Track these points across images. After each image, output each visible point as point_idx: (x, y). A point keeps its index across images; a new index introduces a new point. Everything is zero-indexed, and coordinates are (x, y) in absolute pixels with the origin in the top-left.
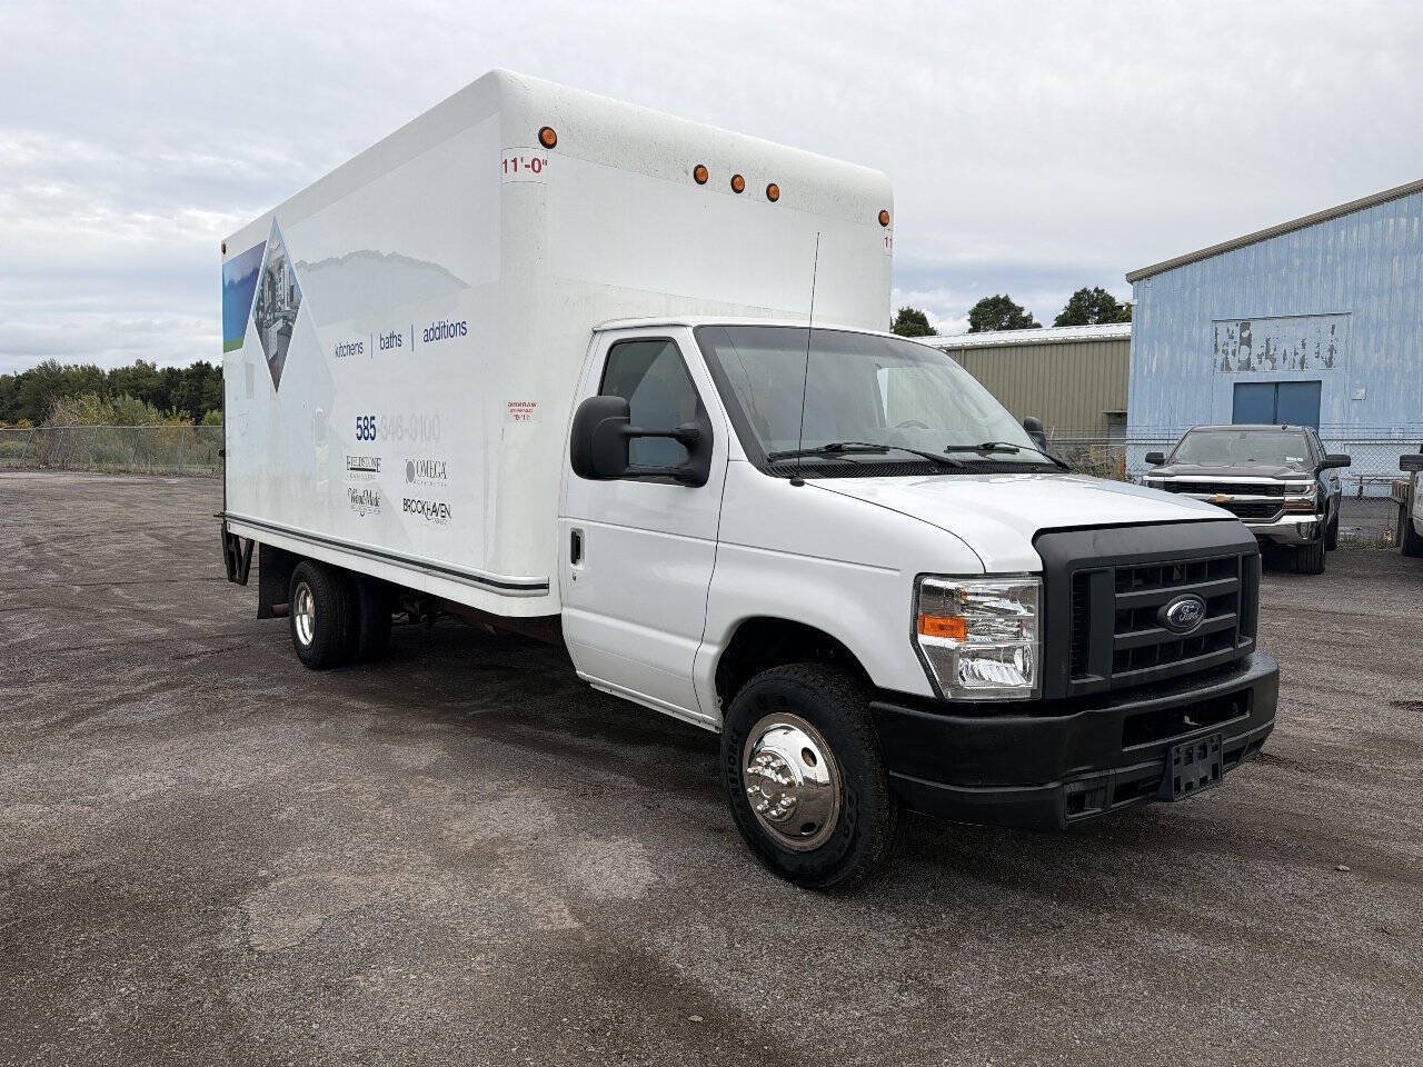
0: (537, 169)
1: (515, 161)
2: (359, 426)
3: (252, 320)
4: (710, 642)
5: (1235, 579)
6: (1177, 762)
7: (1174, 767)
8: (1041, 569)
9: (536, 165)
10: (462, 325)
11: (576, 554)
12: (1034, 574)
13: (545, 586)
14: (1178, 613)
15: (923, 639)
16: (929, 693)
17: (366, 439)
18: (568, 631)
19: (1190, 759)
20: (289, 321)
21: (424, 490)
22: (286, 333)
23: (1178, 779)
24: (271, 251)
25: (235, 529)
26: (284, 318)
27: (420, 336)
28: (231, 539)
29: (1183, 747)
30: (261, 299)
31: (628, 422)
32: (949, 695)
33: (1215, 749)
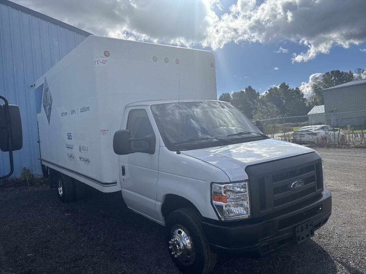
0: (104, 63)
1: (98, 61)
2: (68, 136)
3: (42, 105)
4: (159, 201)
5: (314, 171)
6: (298, 231)
7: (297, 234)
8: (248, 179)
9: (104, 62)
10: (88, 108)
11: (124, 173)
12: (246, 181)
13: (115, 183)
14: (294, 185)
15: (214, 202)
16: (217, 219)
17: (70, 139)
18: (124, 195)
19: (302, 231)
20: (51, 105)
21: (83, 154)
22: (50, 109)
23: (299, 237)
24: (45, 86)
25: (44, 163)
26: (49, 105)
27: (79, 110)
28: (43, 166)
29: (299, 227)
30: (44, 99)
31: (130, 137)
32: (223, 219)
33: (311, 225)
